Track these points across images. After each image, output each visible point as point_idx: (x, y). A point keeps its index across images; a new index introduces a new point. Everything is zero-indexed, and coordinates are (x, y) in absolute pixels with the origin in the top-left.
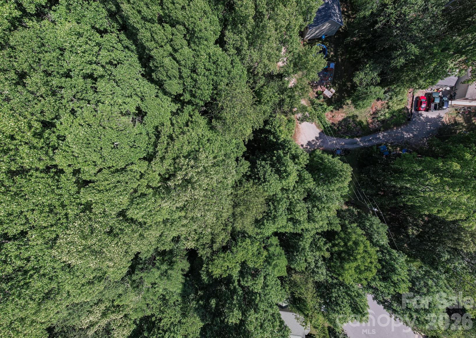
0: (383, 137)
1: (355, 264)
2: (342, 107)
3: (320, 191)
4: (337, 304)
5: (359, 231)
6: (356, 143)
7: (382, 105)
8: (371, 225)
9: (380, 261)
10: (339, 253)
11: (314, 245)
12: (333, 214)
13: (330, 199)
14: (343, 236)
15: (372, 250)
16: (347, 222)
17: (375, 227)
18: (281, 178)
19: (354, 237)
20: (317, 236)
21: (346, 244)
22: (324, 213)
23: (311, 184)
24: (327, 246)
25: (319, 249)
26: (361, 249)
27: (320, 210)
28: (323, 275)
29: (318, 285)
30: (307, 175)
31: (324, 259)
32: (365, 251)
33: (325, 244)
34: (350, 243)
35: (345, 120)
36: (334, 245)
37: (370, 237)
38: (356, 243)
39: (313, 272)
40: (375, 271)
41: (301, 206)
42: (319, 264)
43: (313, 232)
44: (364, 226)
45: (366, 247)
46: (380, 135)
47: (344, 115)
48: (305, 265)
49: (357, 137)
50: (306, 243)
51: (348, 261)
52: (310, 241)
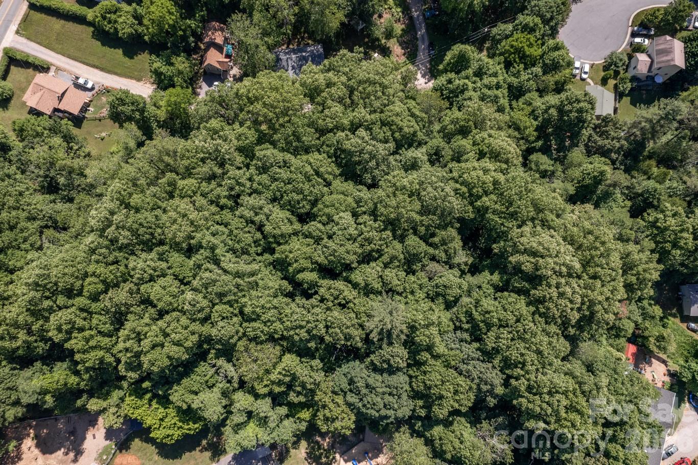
0: (416, 12)
1: (526, 48)
2: (389, 48)
3: (474, 66)
4: (554, 60)
5: (503, 43)
6: (423, 36)
7: (386, 13)
8: (499, 35)
9: (522, 32)
10: (521, 58)
11: (517, 75)
12: (491, 61)
13: (480, 60)
14: (507, 55)
15: (516, 36)
16: (497, 52)
17: (500, 32)
18: (467, 89)
19: (507, 48)
20: (509, 73)
21: (512, 53)
22: (490, 67)
23: (470, 71)
24: (516, 66)
25: (519, 71)
26: (515, 43)
27: (488, 69)
28: (537, 70)
29: (545, 73)
30: (463, 74)
31: (525, 69)
32: (517, 40)
33: (514, 67)
34: (512, 50)
35: (400, 45)
36: (515, 61)
37: (507, 37)
38: (512, 46)
39: (536, 76)
40: (529, 36)
41: (486, 80)
42: (530, 71)
43: (506, 75)
44: (500, 40)
45: (513, 41)
46: (415, 14)
47: (396, 47)
48: (531, 82)
49: (416, 34)
50: (514, 81)
51: (524, 52)
52: (513, 78)
